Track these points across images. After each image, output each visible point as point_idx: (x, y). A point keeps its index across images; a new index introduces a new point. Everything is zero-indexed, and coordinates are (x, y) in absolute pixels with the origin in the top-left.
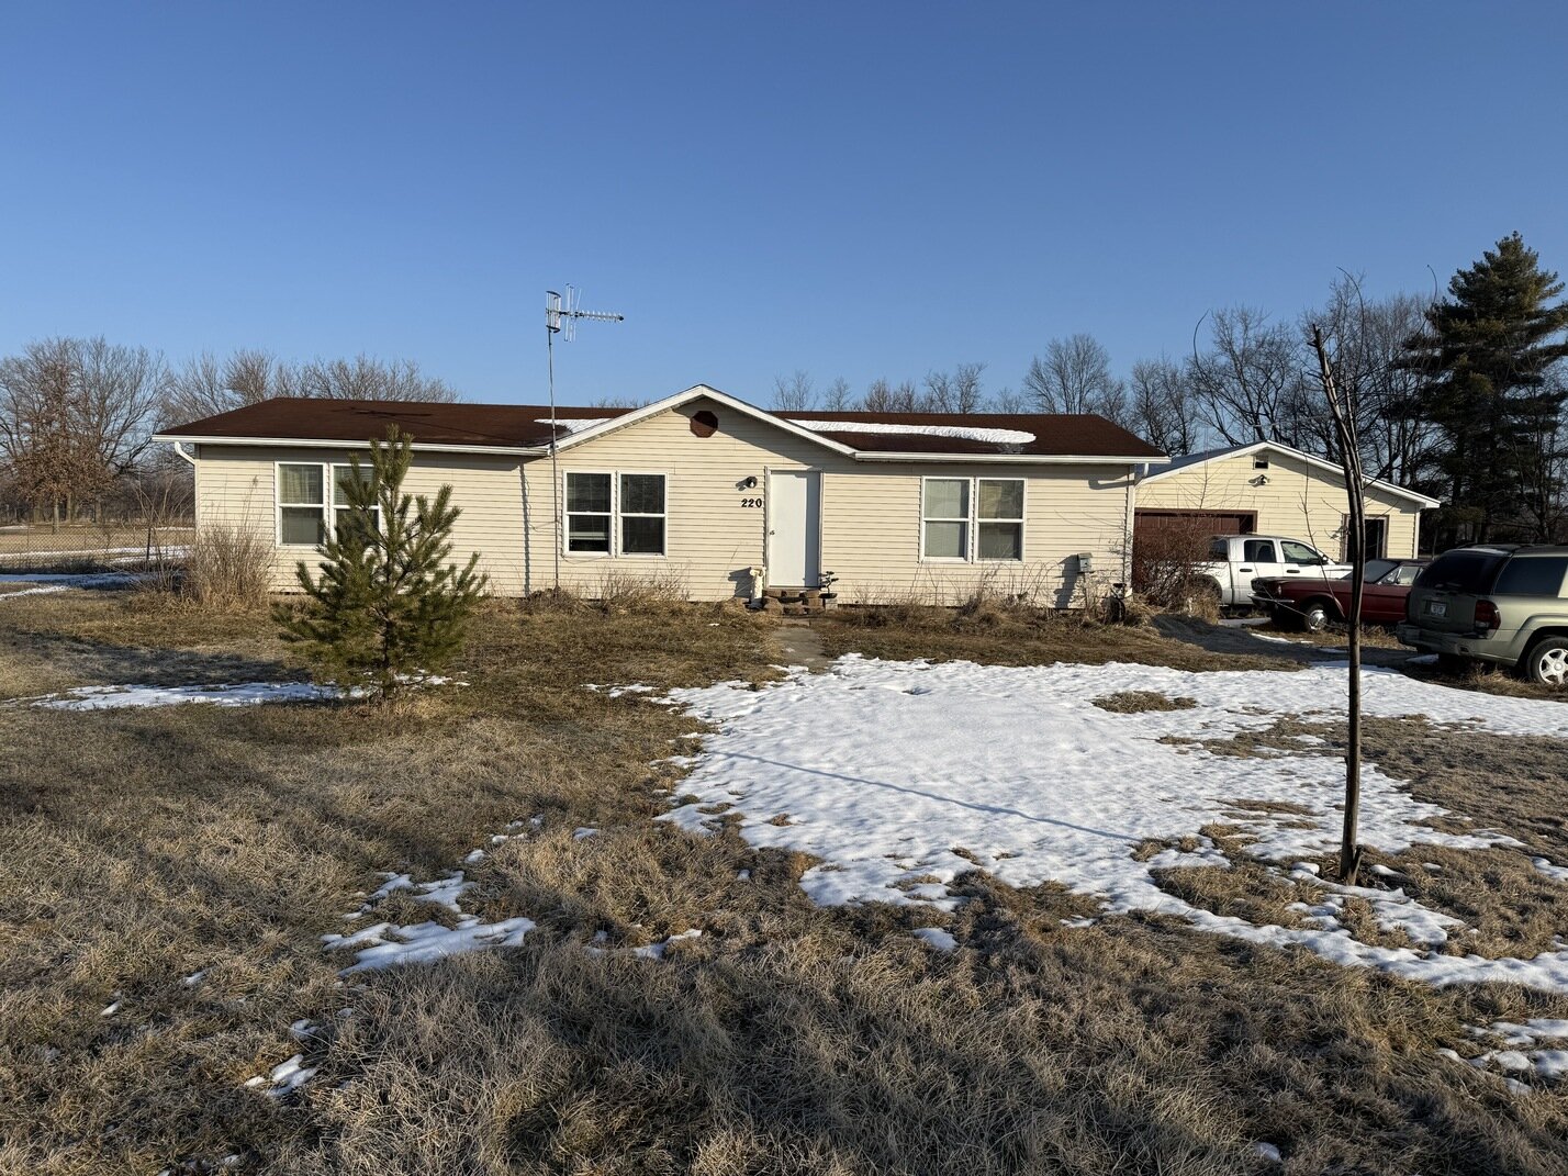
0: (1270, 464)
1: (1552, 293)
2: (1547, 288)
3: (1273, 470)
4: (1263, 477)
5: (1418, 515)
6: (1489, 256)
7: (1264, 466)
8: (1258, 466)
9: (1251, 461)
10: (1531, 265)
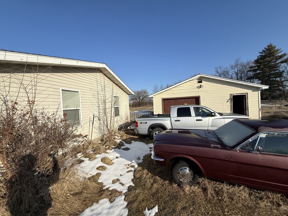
0: (203, 81)
1: (280, 52)
2: (279, 52)
3: (204, 83)
4: (201, 85)
5: (259, 92)
6: (265, 48)
7: (201, 82)
8: (199, 82)
9: (196, 81)
10: (275, 48)
